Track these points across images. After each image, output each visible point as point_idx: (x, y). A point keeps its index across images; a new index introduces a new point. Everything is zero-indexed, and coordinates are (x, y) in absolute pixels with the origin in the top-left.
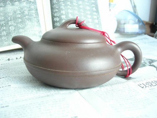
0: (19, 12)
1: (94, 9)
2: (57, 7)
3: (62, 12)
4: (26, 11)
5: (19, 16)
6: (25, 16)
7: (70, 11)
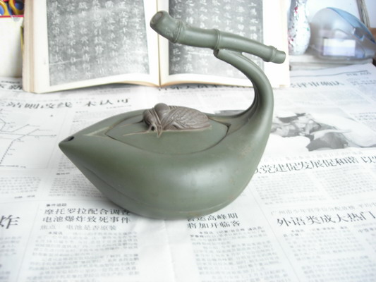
0: (111, 21)
1: (254, 12)
2: (180, 11)
3: (187, 20)
4: (124, 19)
5: (112, 28)
6: (122, 29)
7: (203, 17)
